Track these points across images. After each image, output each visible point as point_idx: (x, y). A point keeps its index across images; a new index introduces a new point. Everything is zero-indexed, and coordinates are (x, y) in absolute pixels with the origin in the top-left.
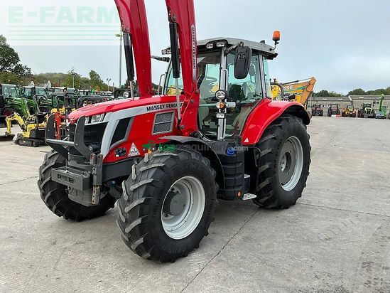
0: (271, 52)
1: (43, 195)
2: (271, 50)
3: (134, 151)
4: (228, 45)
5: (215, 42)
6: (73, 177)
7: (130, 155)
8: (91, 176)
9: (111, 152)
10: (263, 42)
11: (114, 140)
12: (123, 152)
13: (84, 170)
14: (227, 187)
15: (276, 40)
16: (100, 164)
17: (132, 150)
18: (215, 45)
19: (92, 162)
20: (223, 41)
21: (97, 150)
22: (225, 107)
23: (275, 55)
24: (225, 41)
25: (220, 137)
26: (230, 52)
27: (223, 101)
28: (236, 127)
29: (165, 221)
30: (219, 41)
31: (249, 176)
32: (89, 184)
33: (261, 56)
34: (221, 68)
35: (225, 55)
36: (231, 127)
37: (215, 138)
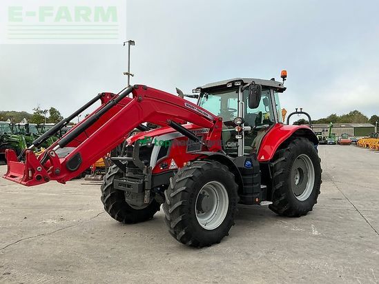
0: (281, 87)
1: (107, 208)
2: (280, 85)
3: (173, 165)
4: (243, 84)
5: (233, 82)
6: (130, 183)
7: (171, 168)
8: (144, 183)
9: (157, 166)
10: (273, 79)
11: (159, 156)
12: (166, 166)
13: (138, 179)
14: (246, 194)
15: (284, 77)
16: (150, 175)
17: (172, 164)
18: (233, 84)
19: (144, 172)
20: (239, 81)
21: (148, 164)
22: (242, 130)
23: (285, 89)
24: (241, 81)
25: (240, 155)
26: (245, 89)
27: (240, 125)
28: (254, 147)
29: (200, 217)
30: (236, 81)
31: (265, 186)
32: (142, 188)
33: (272, 91)
34: (239, 101)
35: (242, 91)
36: (249, 148)
37: (237, 156)
